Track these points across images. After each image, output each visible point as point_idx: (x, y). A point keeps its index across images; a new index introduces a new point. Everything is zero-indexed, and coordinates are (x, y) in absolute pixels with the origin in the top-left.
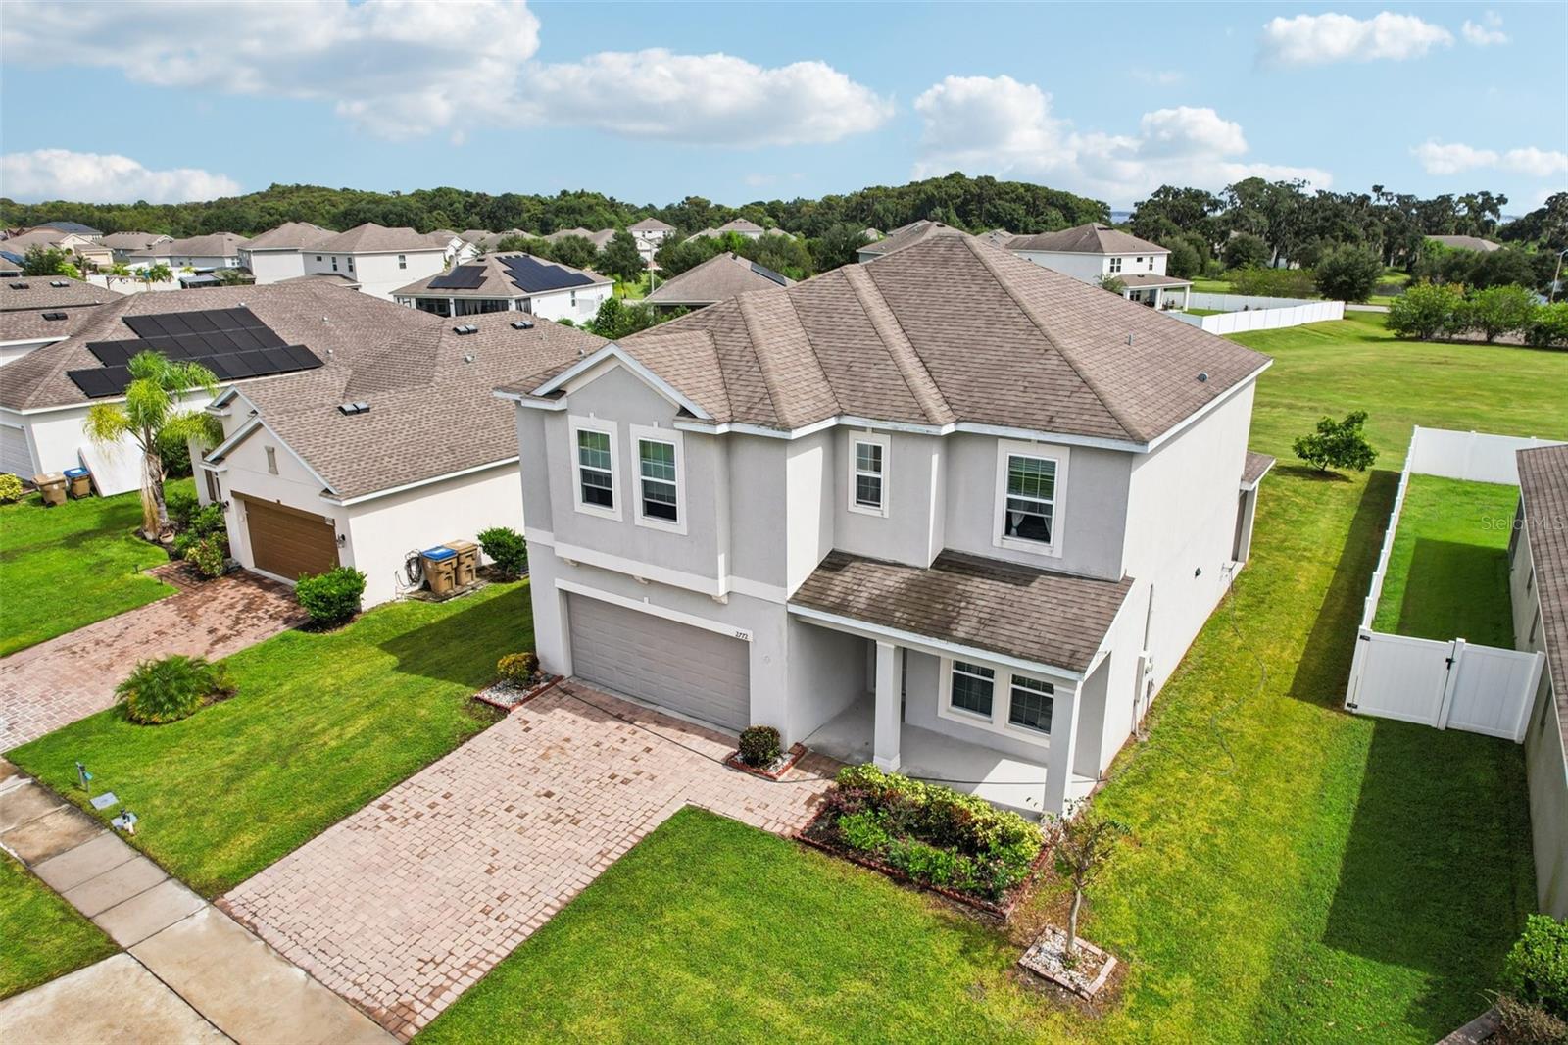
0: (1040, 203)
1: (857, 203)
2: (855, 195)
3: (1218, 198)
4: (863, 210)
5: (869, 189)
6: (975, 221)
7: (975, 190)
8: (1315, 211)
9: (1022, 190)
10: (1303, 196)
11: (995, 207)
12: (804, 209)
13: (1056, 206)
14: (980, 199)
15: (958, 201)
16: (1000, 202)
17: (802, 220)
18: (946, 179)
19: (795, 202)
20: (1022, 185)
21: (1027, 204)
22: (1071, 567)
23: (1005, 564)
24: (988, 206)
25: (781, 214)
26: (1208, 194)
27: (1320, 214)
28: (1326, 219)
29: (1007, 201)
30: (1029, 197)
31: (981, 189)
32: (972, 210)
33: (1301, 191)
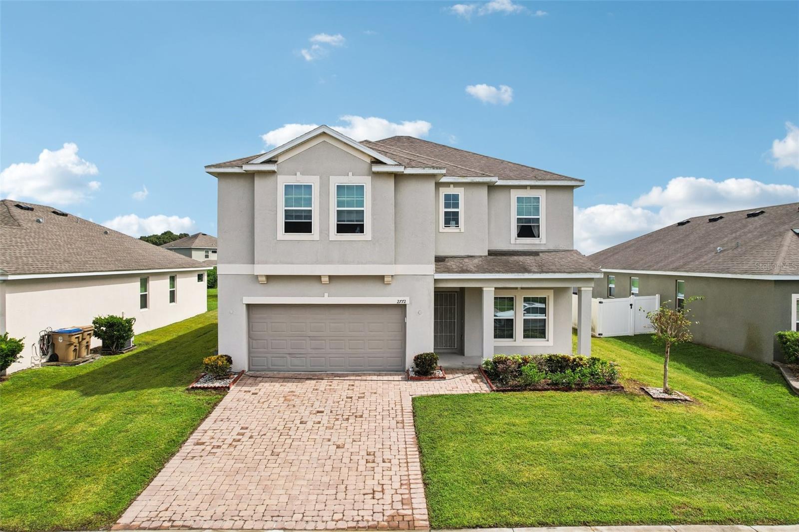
22: (551, 247)
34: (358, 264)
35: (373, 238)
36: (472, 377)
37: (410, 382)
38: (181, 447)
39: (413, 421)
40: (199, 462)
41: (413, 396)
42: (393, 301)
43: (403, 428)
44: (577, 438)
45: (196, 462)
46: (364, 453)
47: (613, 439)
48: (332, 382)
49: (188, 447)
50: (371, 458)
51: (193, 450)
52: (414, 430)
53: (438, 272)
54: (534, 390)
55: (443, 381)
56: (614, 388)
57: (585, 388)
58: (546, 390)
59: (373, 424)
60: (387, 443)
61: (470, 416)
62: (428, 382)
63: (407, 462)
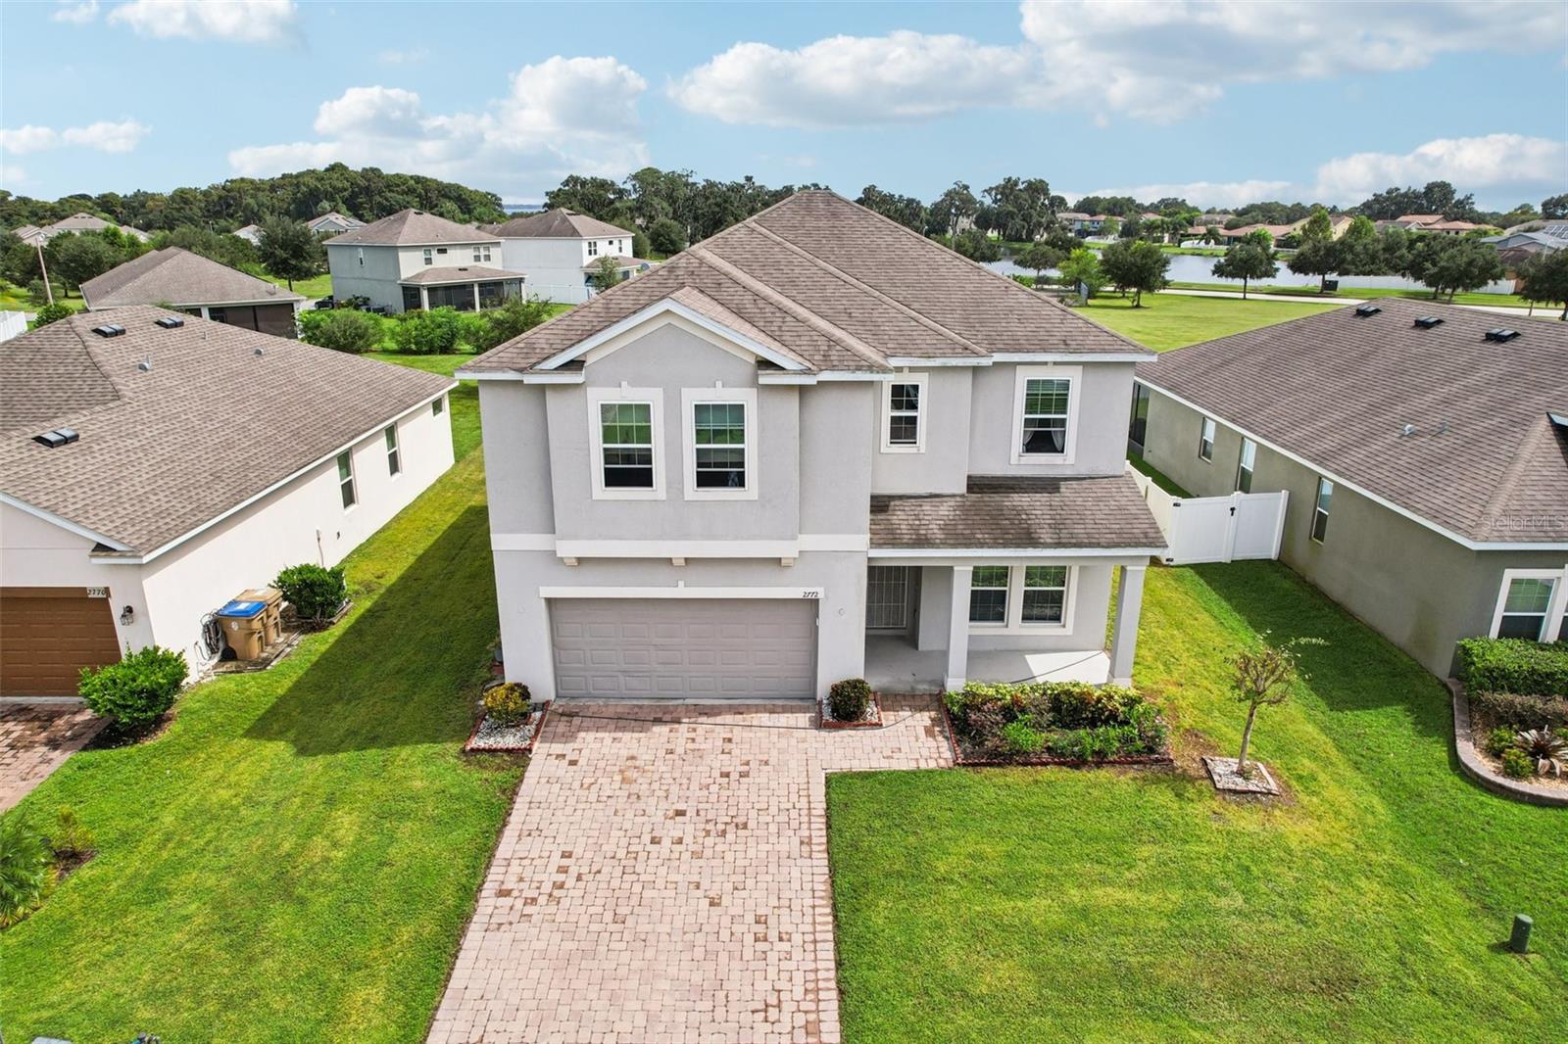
0: (433, 195)
1: (220, 198)
2: (214, 187)
3: (622, 187)
4: (229, 206)
5: (232, 181)
6: (367, 215)
7: (363, 183)
8: (707, 198)
9: (413, 182)
10: (694, 184)
11: (387, 200)
12: (150, 203)
13: (450, 198)
14: (367, 191)
15: (346, 194)
16: (392, 195)
17: (150, 216)
18: (327, 170)
19: (136, 195)
20: (412, 177)
21: (419, 196)
22: (1083, 471)
23: (1027, 478)
24: (378, 198)
25: (119, 210)
26: (613, 183)
27: (712, 201)
28: (718, 205)
29: (398, 193)
30: (420, 189)
31: (369, 180)
32: (362, 203)
33: (691, 180)
34: (736, 538)
35: (761, 495)
36: (925, 718)
37: (823, 733)
38: (477, 901)
39: (824, 840)
40: (509, 936)
41: (827, 771)
42: (796, 593)
43: (811, 857)
44: (1075, 895)
45: (505, 936)
46: (750, 918)
47: (1130, 897)
48: (694, 730)
49: (487, 902)
50: (761, 928)
51: (496, 908)
52: (826, 862)
53: (874, 544)
54: (1025, 764)
55: (878, 732)
56: (1157, 761)
57: (1110, 762)
58: (1045, 764)
59: (764, 847)
60: (786, 894)
61: (916, 833)
62: (852, 732)
63: (815, 942)
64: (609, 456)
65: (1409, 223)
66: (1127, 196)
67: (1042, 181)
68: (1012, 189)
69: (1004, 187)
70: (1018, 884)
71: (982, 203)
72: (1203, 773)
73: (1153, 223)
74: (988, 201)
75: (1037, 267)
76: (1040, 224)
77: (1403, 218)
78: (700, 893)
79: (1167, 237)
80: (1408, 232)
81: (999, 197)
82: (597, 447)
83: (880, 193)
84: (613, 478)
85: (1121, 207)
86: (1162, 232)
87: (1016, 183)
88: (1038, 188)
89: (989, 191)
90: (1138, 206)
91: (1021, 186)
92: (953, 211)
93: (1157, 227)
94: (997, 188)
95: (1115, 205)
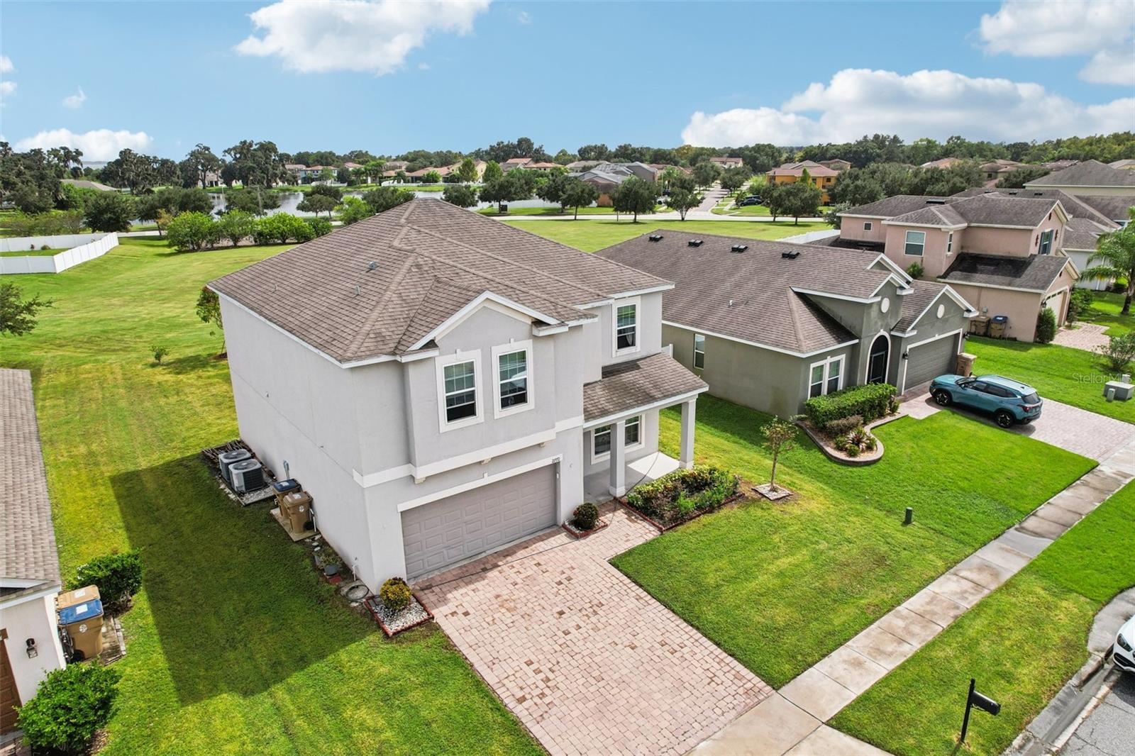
22: (648, 353)
23: (621, 364)
34: (522, 436)
35: (536, 406)
36: (621, 514)
38: (512, 712)
39: (646, 593)
40: (554, 718)
41: (607, 559)
42: (549, 461)
43: (649, 604)
45: (552, 719)
46: (657, 645)
49: (518, 709)
50: (668, 648)
51: (527, 709)
52: (658, 603)
53: (587, 419)
54: (691, 519)
55: (607, 529)
56: (739, 496)
57: (724, 504)
58: (699, 516)
59: (624, 610)
60: (660, 626)
61: (683, 571)
62: (596, 535)
63: (696, 641)
64: (450, 401)
65: (518, 164)
66: (328, 151)
67: (270, 143)
68: (248, 150)
69: (242, 148)
70: (747, 574)
71: (224, 161)
72: (760, 496)
73: (359, 170)
74: (229, 159)
75: (315, 211)
76: (276, 175)
77: (510, 161)
78: (620, 647)
79: (369, 180)
80: (518, 170)
81: (238, 156)
82: (442, 395)
83: (135, 155)
84: (453, 415)
85: (326, 158)
86: (367, 176)
87: (251, 145)
88: (268, 148)
89: (228, 151)
90: (338, 157)
91: (254, 147)
92: (200, 167)
93: (363, 173)
94: (234, 149)
95: (322, 158)
